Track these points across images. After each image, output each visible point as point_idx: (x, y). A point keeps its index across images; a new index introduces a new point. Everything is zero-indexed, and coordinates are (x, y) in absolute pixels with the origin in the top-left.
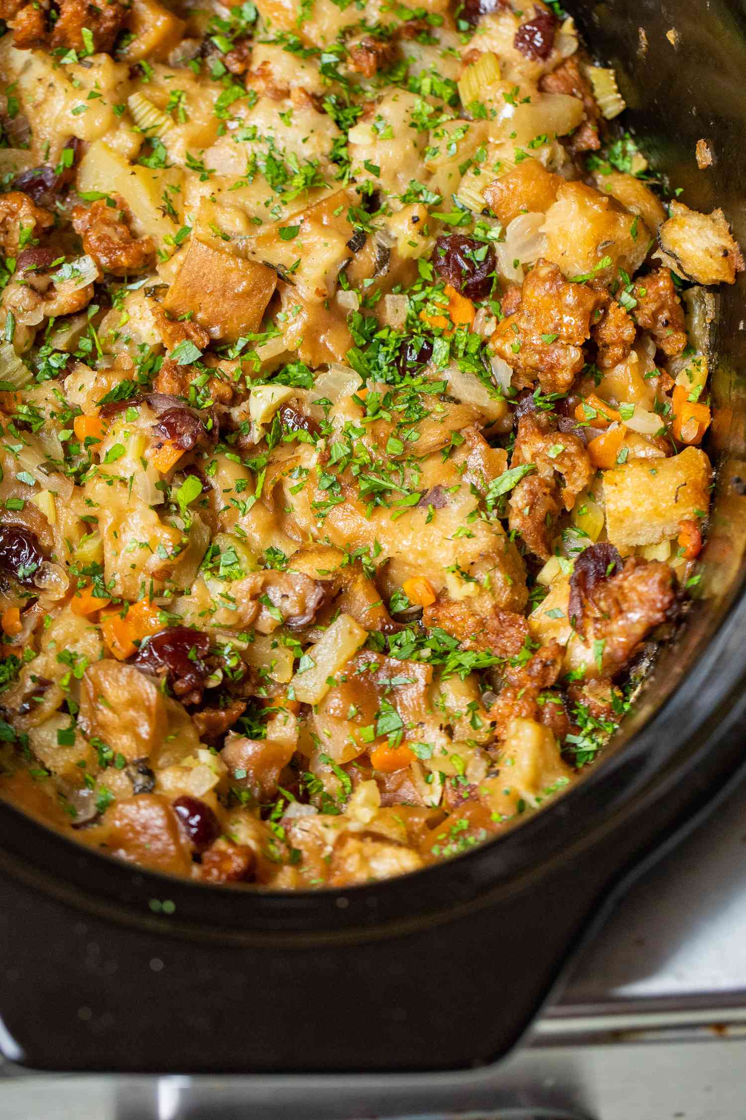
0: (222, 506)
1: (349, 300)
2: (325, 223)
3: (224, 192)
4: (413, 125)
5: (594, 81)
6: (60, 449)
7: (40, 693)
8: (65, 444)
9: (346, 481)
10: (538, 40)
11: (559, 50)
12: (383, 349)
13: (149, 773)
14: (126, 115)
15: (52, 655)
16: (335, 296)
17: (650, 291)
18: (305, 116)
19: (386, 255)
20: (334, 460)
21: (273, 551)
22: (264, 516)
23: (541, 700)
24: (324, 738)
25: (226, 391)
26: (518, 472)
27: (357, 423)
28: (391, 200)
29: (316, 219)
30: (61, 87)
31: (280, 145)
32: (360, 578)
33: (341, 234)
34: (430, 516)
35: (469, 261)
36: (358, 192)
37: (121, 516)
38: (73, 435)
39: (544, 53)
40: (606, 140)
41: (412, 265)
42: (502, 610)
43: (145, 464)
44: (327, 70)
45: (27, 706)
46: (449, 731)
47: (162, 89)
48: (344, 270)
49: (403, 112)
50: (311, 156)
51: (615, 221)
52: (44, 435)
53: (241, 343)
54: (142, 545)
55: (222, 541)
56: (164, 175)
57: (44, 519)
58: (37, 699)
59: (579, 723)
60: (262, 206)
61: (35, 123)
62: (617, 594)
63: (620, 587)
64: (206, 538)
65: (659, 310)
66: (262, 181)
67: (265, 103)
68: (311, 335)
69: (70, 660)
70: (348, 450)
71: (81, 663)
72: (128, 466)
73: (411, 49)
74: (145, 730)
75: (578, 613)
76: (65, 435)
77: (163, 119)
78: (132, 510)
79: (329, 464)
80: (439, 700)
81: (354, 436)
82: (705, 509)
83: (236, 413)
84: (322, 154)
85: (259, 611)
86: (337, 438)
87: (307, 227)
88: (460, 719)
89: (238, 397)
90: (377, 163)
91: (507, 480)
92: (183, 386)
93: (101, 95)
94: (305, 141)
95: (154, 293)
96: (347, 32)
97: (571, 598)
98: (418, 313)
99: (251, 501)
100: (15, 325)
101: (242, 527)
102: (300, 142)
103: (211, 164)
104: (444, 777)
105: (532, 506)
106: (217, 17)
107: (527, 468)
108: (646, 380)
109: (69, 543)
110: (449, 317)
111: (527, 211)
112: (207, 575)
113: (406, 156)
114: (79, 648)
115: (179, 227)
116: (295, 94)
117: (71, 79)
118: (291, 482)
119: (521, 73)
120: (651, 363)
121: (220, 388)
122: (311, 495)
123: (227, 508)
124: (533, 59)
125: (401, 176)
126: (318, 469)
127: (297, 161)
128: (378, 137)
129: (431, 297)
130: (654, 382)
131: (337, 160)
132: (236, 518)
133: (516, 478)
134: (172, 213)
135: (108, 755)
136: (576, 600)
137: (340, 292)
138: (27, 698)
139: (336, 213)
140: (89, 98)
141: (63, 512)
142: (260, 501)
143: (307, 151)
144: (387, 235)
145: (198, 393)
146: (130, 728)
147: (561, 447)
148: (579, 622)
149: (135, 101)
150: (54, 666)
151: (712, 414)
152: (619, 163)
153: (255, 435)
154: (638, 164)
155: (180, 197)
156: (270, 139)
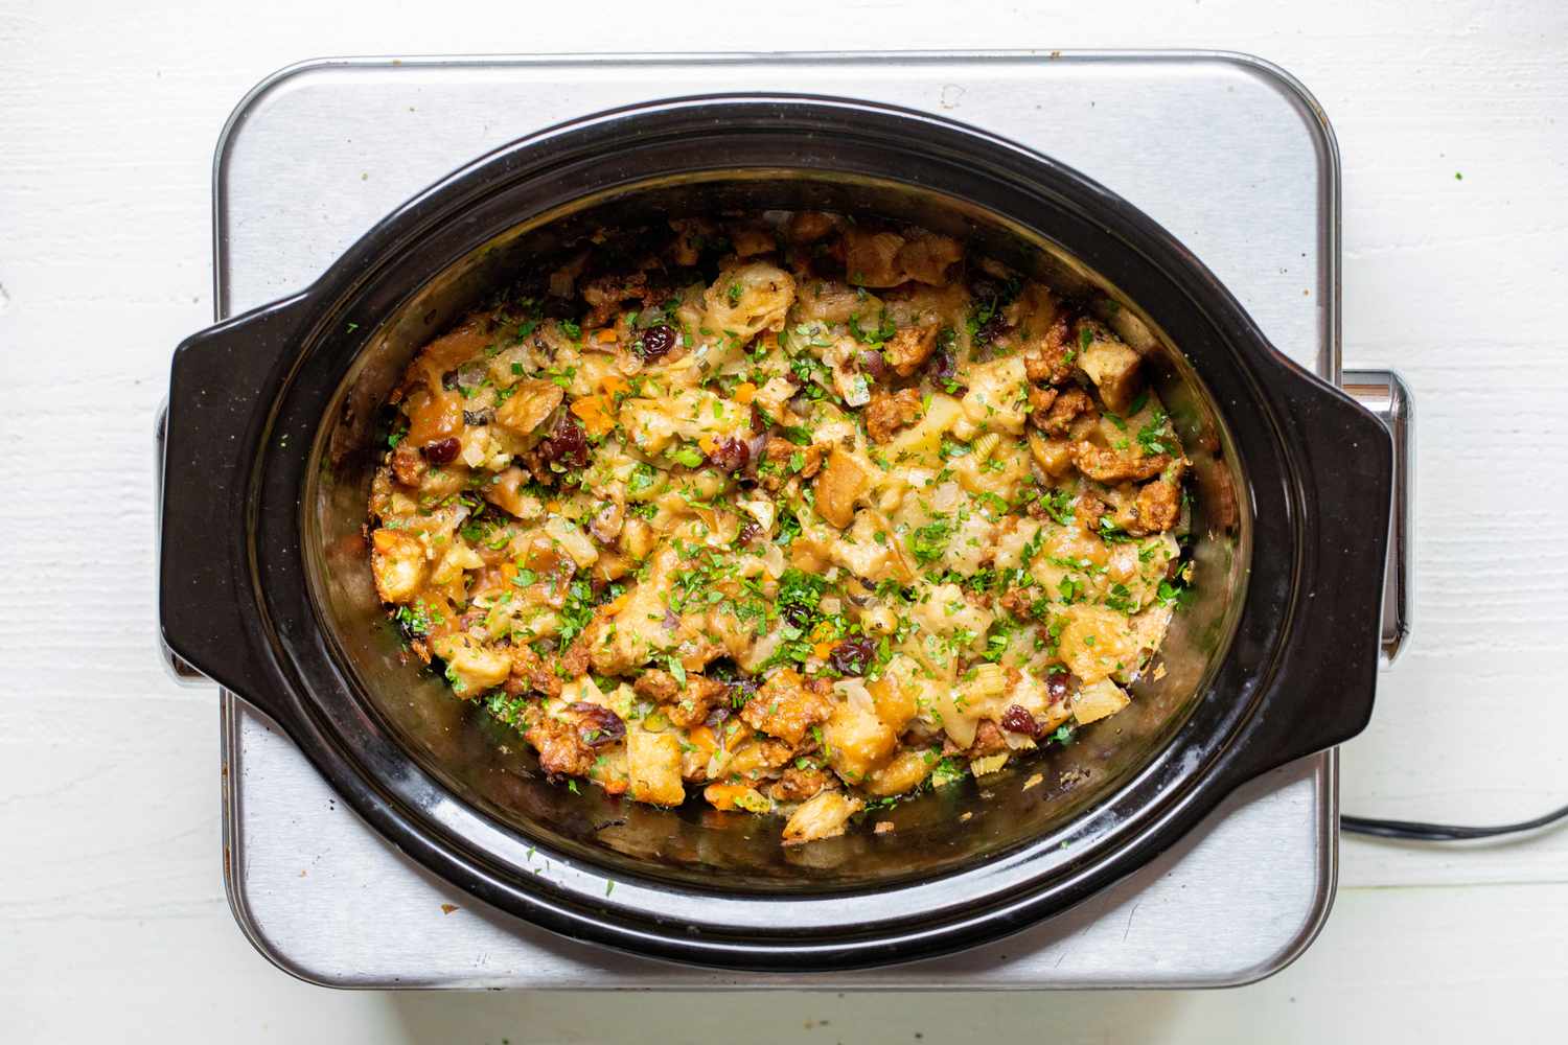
0: (685, 479)
1: (832, 576)
2: (887, 563)
3: (917, 495)
4: (956, 630)
5: (998, 757)
6: (733, 373)
7: (547, 353)
8: (736, 377)
9: (696, 563)
10: (1015, 723)
11: (1009, 737)
12: (804, 594)
13: (483, 423)
14: (984, 430)
15: (573, 363)
16: (835, 566)
17: (809, 780)
18: (976, 555)
19: (860, 603)
20: (713, 556)
21: (655, 510)
22: (679, 506)
23: (526, 678)
24: (527, 533)
25: (773, 487)
26: (681, 678)
27: (741, 573)
28: (906, 611)
29: (890, 557)
30: (1003, 388)
31: (954, 536)
32: (626, 567)
33: (875, 575)
34: (654, 617)
35: (852, 658)
36: (913, 587)
37: (668, 413)
38: (743, 382)
39: (1007, 726)
40: (959, 761)
41: (857, 620)
42: (589, 659)
43: (707, 430)
44: (1011, 573)
45: (540, 344)
46: (517, 616)
47: (1009, 456)
48: (849, 573)
49: (966, 623)
50: (947, 557)
51: (858, 762)
52: (744, 362)
53: (810, 499)
54: (646, 425)
55: (661, 477)
56: (933, 455)
57: (675, 361)
58: (544, 351)
59: (514, 701)
60: (905, 520)
61: (983, 368)
62: (564, 735)
63: (568, 739)
64: (662, 467)
65: (796, 785)
66: (927, 522)
67: (988, 527)
68: (808, 547)
69: (569, 373)
70: (717, 566)
71: (566, 382)
72: (707, 419)
73: (1030, 632)
74: (509, 421)
75: (580, 708)
76: (743, 377)
77: (981, 456)
78: (673, 420)
79: (710, 552)
80: (543, 610)
81: (731, 570)
82: (637, 799)
83: (758, 492)
84: (950, 565)
85: (599, 499)
86: (731, 558)
87: (883, 551)
88: (526, 624)
89: (772, 494)
90: (929, 602)
91: (677, 671)
92: (775, 458)
93: (991, 415)
94: (957, 554)
95: (848, 443)
96: (1042, 590)
97: (589, 705)
98: (828, 620)
99: (687, 498)
100: (823, 346)
101: (672, 491)
102: (957, 550)
103: (944, 487)
104: (488, 610)
105: (656, 685)
106: (1072, 498)
107: (683, 685)
108: (752, 769)
109: (659, 377)
110: (820, 641)
111: (875, 702)
112: (634, 466)
113: (935, 623)
114: (578, 380)
115: (892, 463)
116: (993, 549)
117: (1010, 393)
118: (698, 527)
119: (991, 709)
120: (765, 774)
121: (775, 483)
122: (687, 539)
123: (683, 482)
124: (1002, 717)
125: (923, 618)
126: (703, 545)
127: (942, 547)
128: (947, 606)
129: (836, 631)
130: (751, 776)
131: (946, 574)
132: (679, 487)
133: (677, 677)
134: (902, 458)
135: (504, 396)
136: (587, 708)
137: (837, 569)
138: (546, 345)
139: (895, 571)
140: (989, 408)
141: (679, 373)
142: (687, 505)
143: (951, 554)
144: (876, 604)
145: (769, 468)
146: (515, 413)
147: (690, 709)
148: (572, 708)
149: (994, 438)
150: (565, 364)
151: (723, 811)
152: (942, 768)
153: (742, 503)
154: (938, 780)
155: (917, 464)
156: (958, 529)
